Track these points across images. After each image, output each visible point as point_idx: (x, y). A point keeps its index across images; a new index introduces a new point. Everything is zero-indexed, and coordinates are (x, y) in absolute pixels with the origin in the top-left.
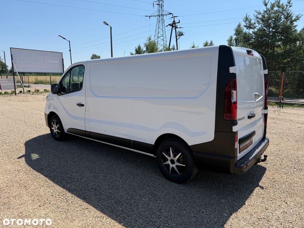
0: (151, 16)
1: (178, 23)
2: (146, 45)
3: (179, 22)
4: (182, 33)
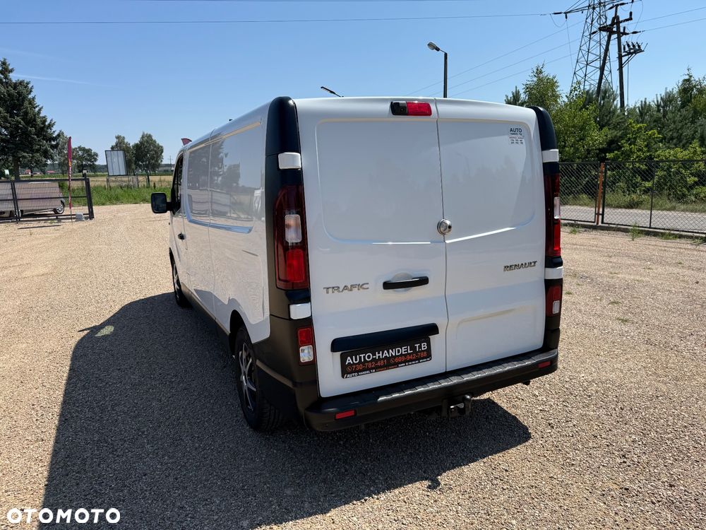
0: (569, 12)
1: (627, 20)
2: (527, 88)
3: (631, 19)
4: (639, 46)
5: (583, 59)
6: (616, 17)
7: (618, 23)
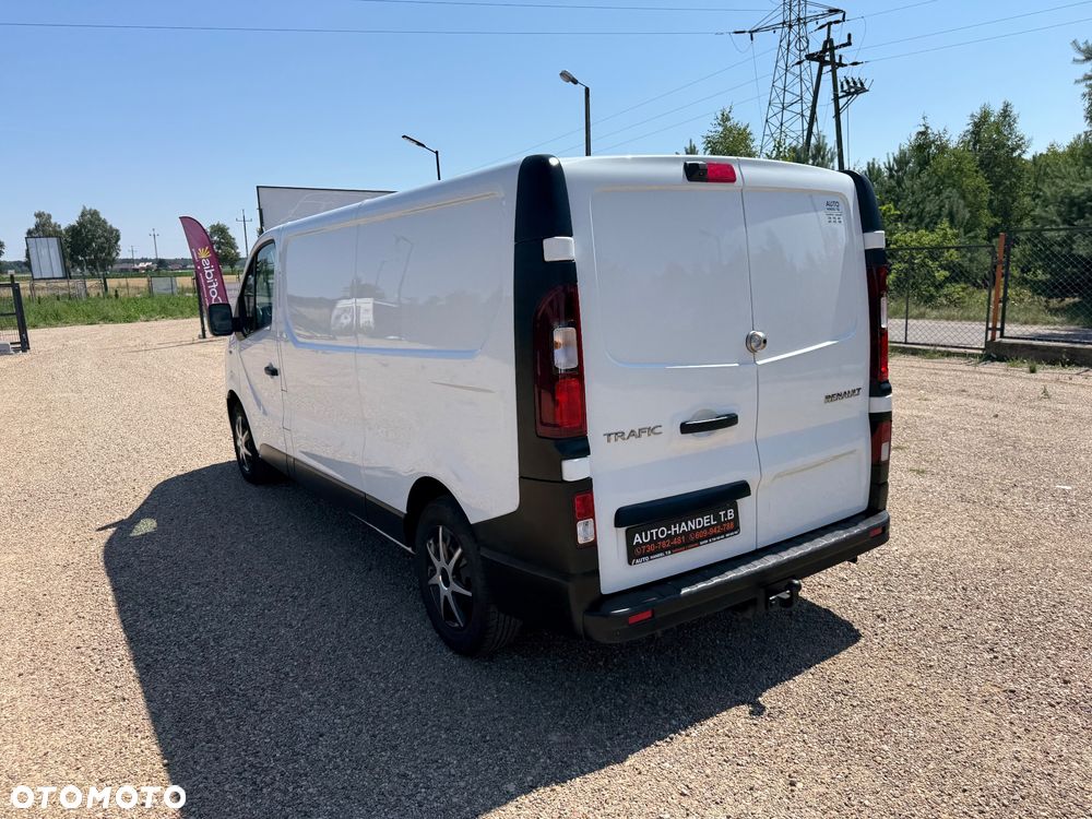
0: (756, 31)
1: (844, 45)
2: (709, 142)
3: (849, 44)
4: (862, 84)
5: (777, 101)
6: (829, 41)
7: (833, 49)
